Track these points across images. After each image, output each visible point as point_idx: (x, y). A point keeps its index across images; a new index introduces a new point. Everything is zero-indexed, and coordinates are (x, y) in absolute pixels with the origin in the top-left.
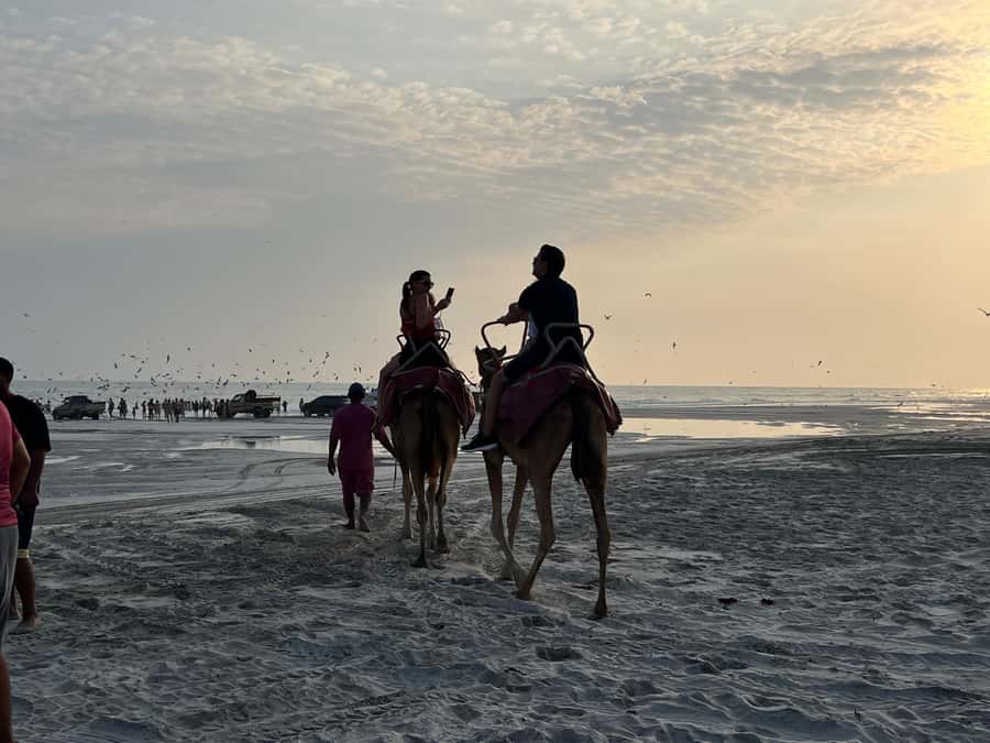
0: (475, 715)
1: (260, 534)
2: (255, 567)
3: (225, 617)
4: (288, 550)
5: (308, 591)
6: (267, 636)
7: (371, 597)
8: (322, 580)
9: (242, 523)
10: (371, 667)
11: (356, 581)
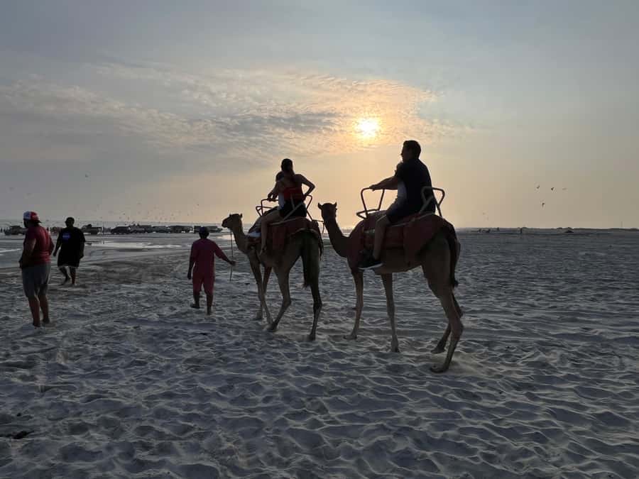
0: (175, 309)
1: (105, 271)
2: (106, 280)
3: (100, 292)
4: (115, 275)
5: (124, 285)
6: (114, 296)
7: (144, 286)
8: (129, 283)
9: (98, 268)
10: (147, 301)
11: (139, 283)
